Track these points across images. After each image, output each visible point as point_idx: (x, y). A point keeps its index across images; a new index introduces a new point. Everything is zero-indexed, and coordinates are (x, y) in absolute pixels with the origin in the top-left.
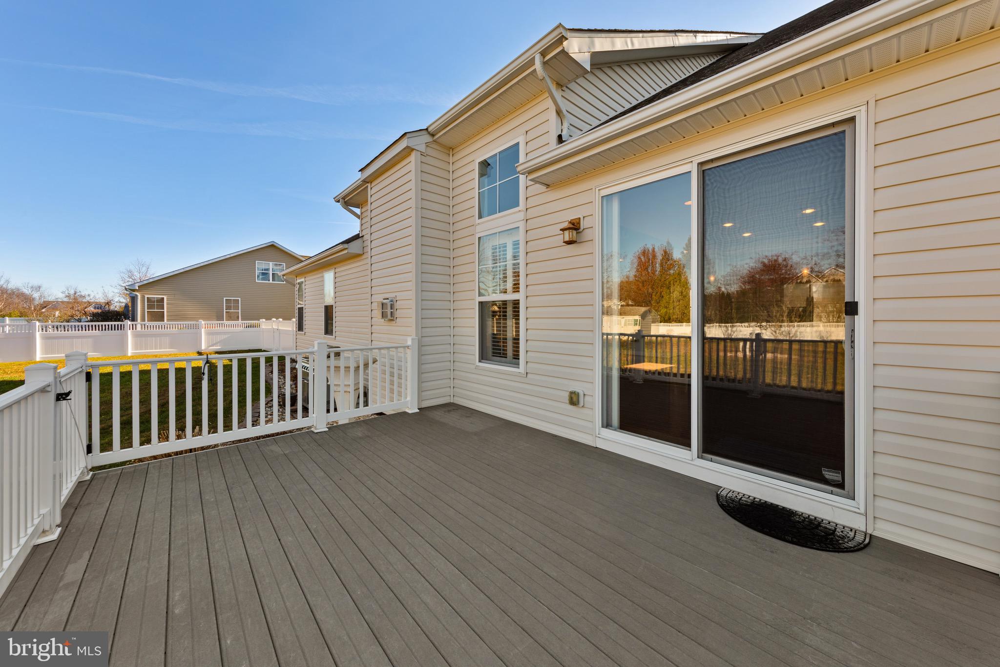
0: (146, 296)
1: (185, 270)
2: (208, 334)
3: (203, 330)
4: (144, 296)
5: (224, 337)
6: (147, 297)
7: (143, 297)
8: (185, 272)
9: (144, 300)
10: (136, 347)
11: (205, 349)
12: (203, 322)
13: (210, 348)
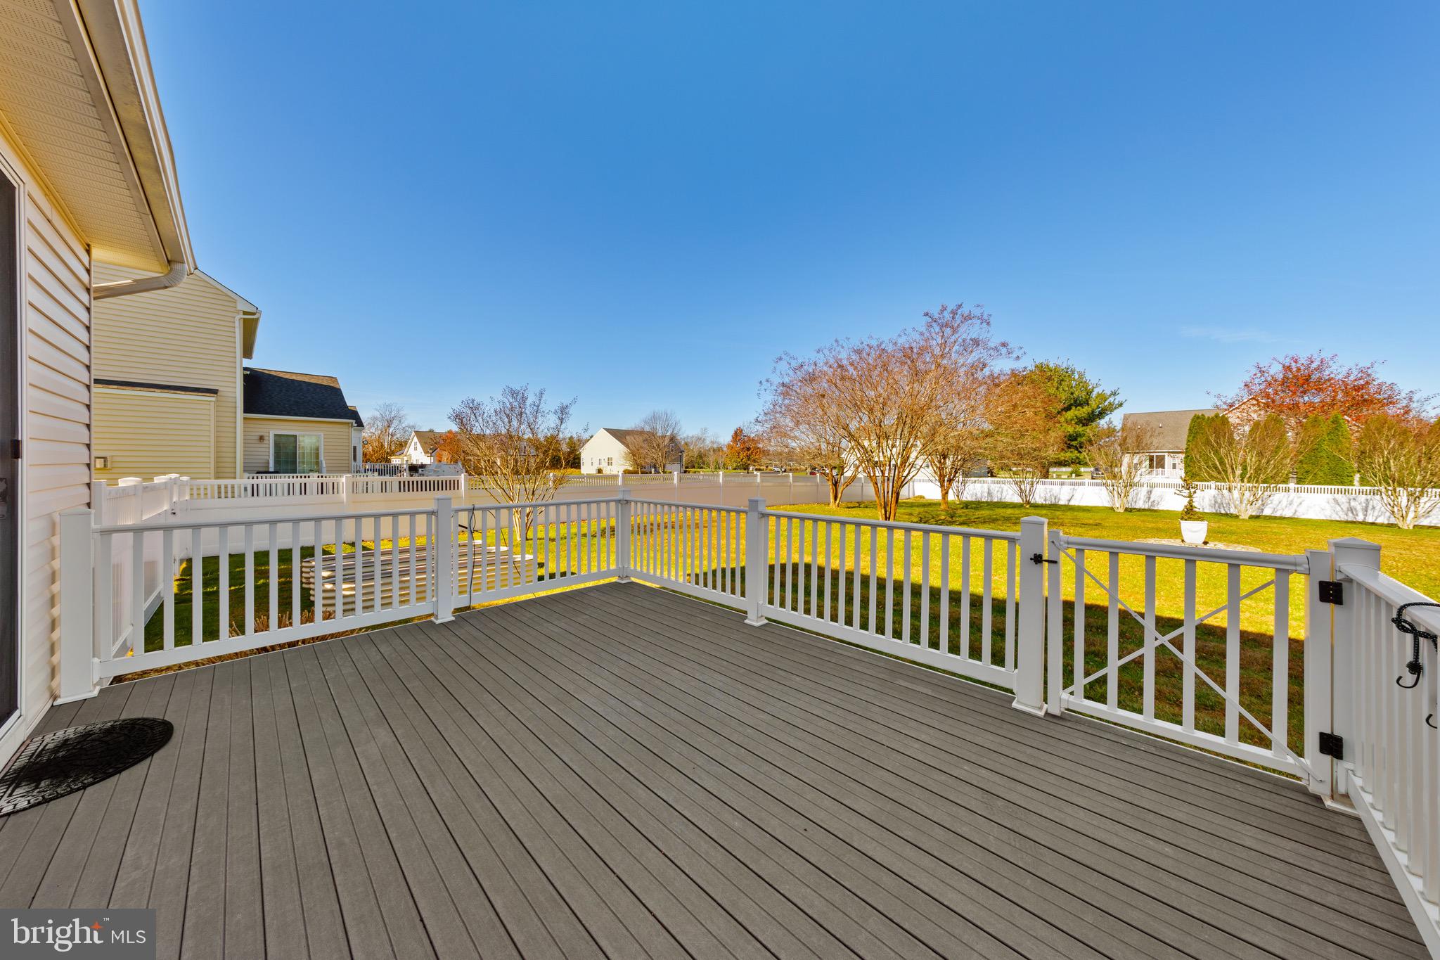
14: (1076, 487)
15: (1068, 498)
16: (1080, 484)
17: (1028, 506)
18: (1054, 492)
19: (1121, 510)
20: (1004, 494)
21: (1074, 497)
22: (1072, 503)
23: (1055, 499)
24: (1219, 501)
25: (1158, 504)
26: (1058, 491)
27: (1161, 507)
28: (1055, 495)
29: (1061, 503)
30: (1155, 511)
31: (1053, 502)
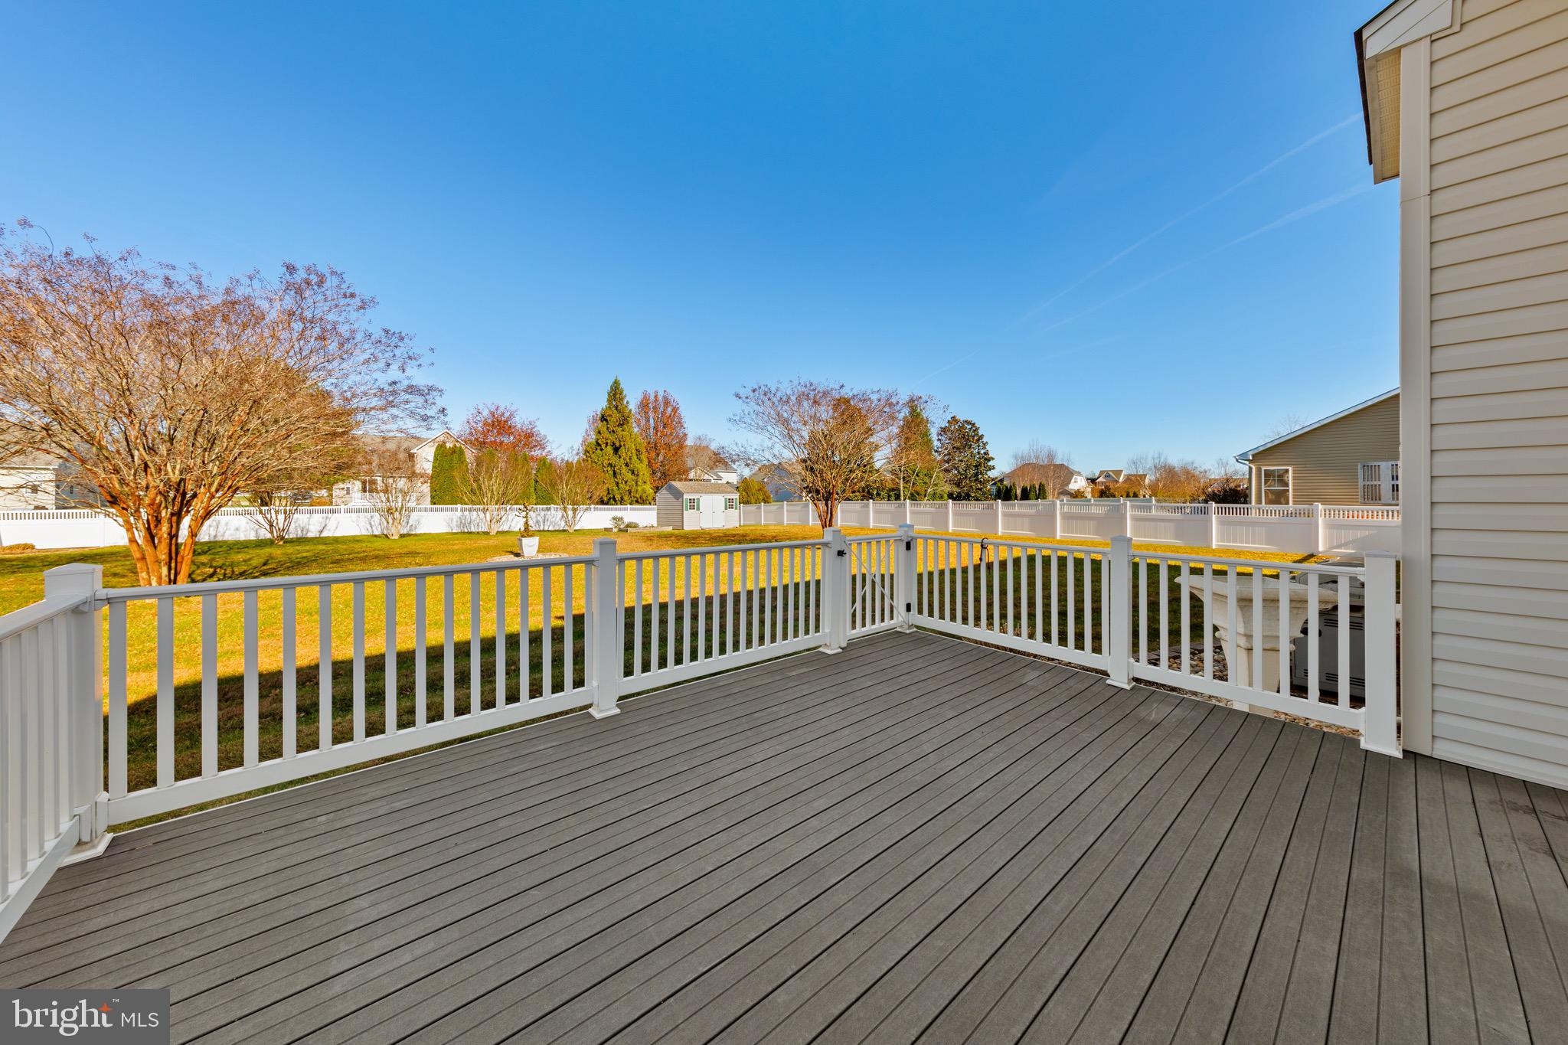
0: (1263, 468)
1: (1322, 423)
2: (1331, 526)
3: (1321, 520)
4: (1260, 468)
5: (1359, 534)
6: (1265, 470)
7: (1259, 470)
8: (1322, 426)
9: (1261, 474)
10: (1221, 538)
11: (1324, 552)
12: (1320, 507)
13: (1335, 550)
14: (330, 515)
15: (319, 529)
16: (335, 512)
17: (281, 543)
18: (301, 522)
19: (396, 537)
20: (221, 529)
21: (327, 528)
22: (325, 534)
23: (302, 531)
24: (463, 521)
25: (416, 528)
26: (306, 520)
27: (418, 532)
28: (302, 526)
29: (310, 535)
30: (416, 535)
31: (300, 534)
